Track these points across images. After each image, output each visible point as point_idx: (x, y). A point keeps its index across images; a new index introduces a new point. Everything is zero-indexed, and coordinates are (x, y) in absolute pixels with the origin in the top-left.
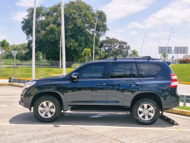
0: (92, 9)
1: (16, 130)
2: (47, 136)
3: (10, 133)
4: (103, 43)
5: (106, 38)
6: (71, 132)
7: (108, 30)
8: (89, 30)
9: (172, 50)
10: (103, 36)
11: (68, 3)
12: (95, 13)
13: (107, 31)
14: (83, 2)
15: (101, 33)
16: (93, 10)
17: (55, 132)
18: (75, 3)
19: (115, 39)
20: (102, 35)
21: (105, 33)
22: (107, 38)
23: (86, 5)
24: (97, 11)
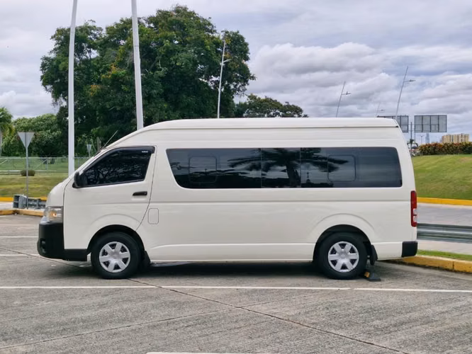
0: (215, 29)
1: (36, 297)
2: (102, 306)
3: (24, 302)
4: (241, 109)
5: (249, 97)
6: (151, 297)
7: (253, 78)
8: (207, 78)
9: (410, 123)
10: (240, 93)
11: (154, 14)
12: (221, 38)
13: (250, 81)
14: (191, 12)
15: (235, 86)
16: (215, 31)
17: (119, 299)
18: (172, 16)
19: (271, 99)
20: (239, 90)
21: (246, 87)
22: (252, 97)
23: (198, 18)
24: (227, 32)
